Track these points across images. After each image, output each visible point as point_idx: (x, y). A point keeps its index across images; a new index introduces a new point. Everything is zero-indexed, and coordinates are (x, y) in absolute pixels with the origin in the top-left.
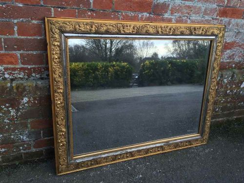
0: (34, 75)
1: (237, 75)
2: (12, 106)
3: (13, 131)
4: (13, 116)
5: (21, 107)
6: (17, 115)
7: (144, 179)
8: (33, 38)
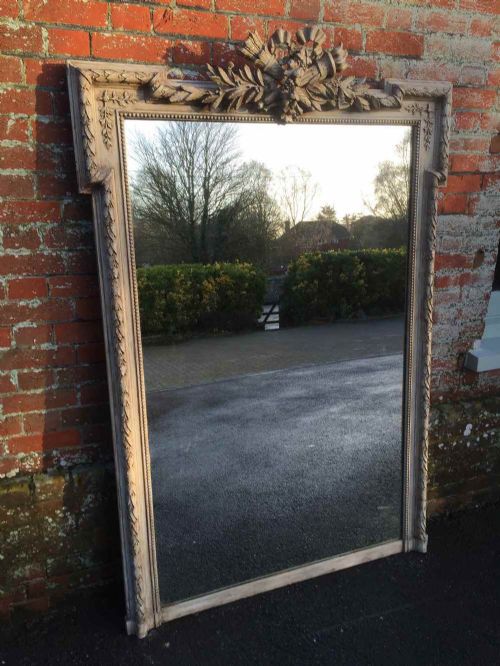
1: (448, 415)
2: (71, 510)
3: (71, 551)
4: (71, 526)
5: (83, 510)
6: (77, 524)
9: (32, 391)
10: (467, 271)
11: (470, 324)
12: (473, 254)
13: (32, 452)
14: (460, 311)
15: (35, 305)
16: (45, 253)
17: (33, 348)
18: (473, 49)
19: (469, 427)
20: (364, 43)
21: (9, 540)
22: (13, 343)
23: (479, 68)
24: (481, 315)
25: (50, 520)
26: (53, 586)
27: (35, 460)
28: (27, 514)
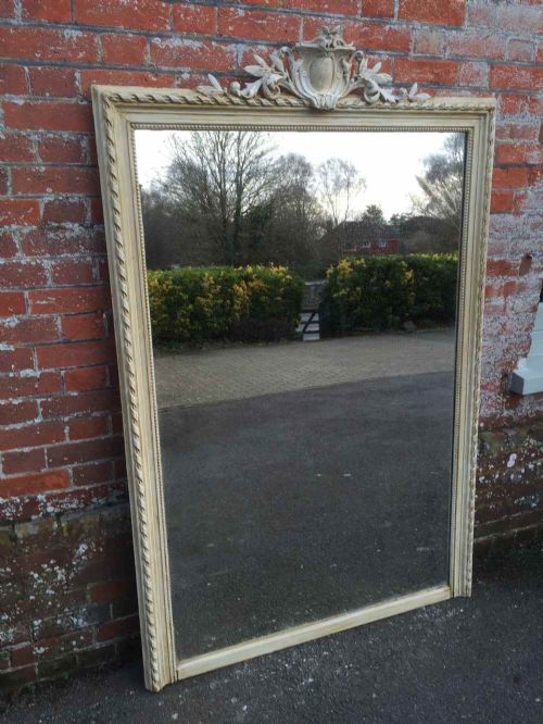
0: (94, 500)
1: (491, 444)
2: (60, 563)
3: (61, 610)
4: (61, 581)
5: (74, 563)
6: (67, 579)
7: (316, 685)
8: (93, 439)
9: (12, 426)
10: (512, 279)
11: (514, 340)
12: (519, 259)
13: (13, 498)
14: (504, 325)
15: (13, 325)
16: (23, 262)
17: (11, 375)
18: (521, 19)
19: (513, 456)
20: (396, 9)
23: (528, 42)
24: (527, 330)
25: (36, 576)
26: (42, 650)
27: (17, 506)
28: (8, 570)
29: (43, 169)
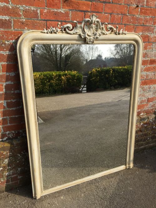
9: (12, 109)
13: (12, 131)
15: (13, 75)
17: (12, 92)
21: (4, 163)
22: (4, 90)
25: (19, 155)
26: (21, 177)
27: (13, 134)
28: (11, 153)
29: (24, 20)
